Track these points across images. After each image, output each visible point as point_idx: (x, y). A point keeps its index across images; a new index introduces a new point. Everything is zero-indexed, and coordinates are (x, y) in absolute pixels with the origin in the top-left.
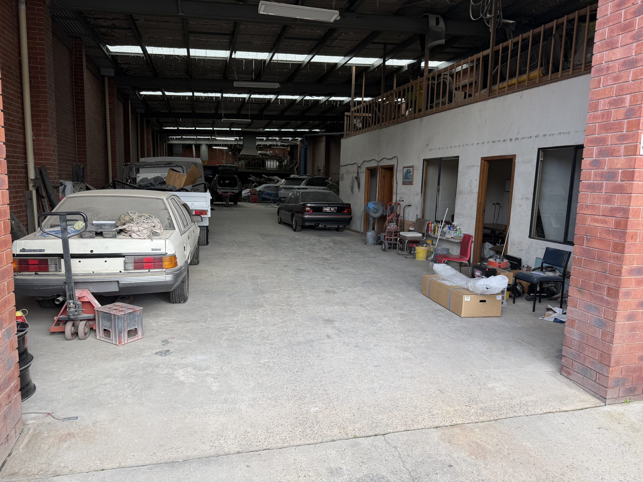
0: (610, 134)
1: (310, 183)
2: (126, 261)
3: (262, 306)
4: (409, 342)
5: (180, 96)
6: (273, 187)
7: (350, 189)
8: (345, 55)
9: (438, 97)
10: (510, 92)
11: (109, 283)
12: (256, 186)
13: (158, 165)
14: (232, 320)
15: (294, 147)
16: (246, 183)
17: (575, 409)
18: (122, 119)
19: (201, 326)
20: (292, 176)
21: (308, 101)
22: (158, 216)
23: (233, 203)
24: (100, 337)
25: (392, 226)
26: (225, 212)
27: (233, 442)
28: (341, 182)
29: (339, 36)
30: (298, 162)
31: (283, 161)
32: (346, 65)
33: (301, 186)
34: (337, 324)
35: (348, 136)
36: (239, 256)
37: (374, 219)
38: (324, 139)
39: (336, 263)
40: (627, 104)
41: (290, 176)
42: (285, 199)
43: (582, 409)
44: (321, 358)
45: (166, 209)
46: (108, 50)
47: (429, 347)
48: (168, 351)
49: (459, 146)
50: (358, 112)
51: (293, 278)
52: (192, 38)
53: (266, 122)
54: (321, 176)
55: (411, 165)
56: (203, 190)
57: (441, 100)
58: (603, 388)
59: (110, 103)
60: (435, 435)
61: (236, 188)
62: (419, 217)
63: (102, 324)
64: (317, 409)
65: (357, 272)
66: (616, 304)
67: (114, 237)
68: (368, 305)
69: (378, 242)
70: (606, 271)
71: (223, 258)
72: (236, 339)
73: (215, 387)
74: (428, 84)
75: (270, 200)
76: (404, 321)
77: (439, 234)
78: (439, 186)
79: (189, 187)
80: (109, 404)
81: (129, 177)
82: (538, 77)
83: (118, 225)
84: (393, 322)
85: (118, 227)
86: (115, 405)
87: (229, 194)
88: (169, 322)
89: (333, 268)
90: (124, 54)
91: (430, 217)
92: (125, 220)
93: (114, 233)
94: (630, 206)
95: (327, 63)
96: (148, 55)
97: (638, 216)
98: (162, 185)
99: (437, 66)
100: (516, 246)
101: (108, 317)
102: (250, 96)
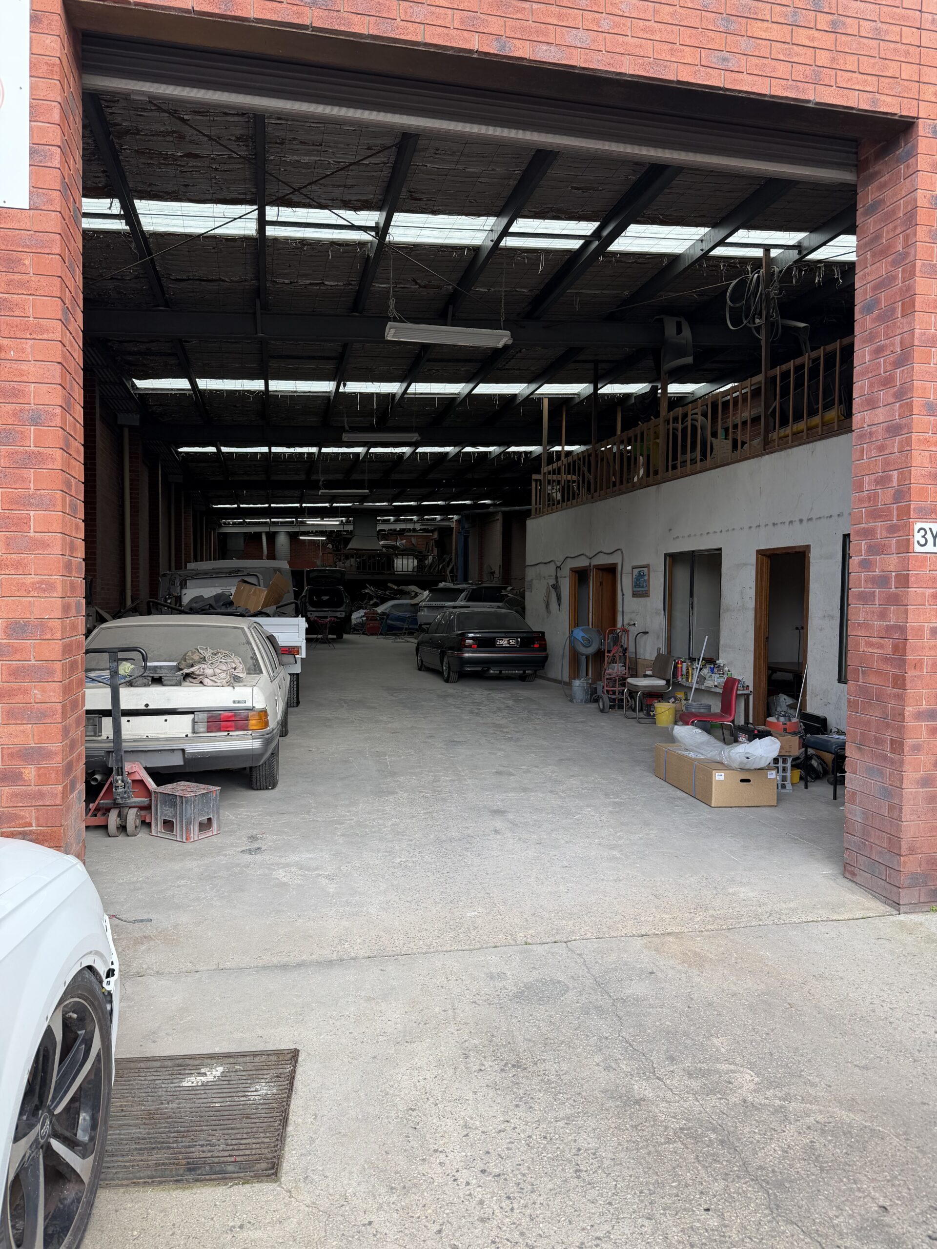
0: (879, 524)
1: (474, 597)
2: (196, 720)
3: (393, 793)
4: (620, 838)
5: (247, 453)
6: (407, 605)
7: (544, 606)
8: (529, 382)
9: (684, 452)
10: (796, 443)
11: (169, 752)
12: (376, 605)
13: (217, 573)
14: (349, 811)
15: (445, 532)
16: (358, 600)
17: (851, 918)
18: (147, 494)
19: (303, 819)
20: (442, 585)
21: (468, 454)
22: (237, 654)
23: (335, 637)
24: (157, 832)
25: (617, 669)
26: (325, 652)
27: (361, 947)
28: (527, 594)
29: (517, 353)
30: (454, 559)
31: (425, 557)
32: (531, 396)
33: (459, 603)
34: (510, 816)
35: (540, 513)
36: (353, 722)
37: (587, 657)
38: (500, 517)
39: (517, 732)
40: (895, 484)
41: (437, 585)
42: (428, 626)
43: (863, 918)
44: (483, 857)
45: (249, 643)
46: (134, 385)
47: (650, 845)
48: (259, 848)
49: (721, 531)
50: (554, 473)
51: (442, 754)
52: (274, 364)
53: (395, 491)
54: (496, 583)
55: (644, 563)
56: (294, 613)
57: (688, 456)
58: (895, 889)
59: (130, 471)
60: (639, 943)
61: (341, 609)
62: (663, 651)
63: (162, 813)
64: (476, 913)
65: (551, 744)
66: (902, 763)
67: (179, 684)
68: (563, 791)
69: (593, 697)
70: (887, 716)
71: (326, 726)
72: (357, 835)
73: (332, 889)
74: (668, 429)
75: (402, 629)
76: (617, 812)
77: (695, 681)
78: (693, 599)
79: (270, 610)
80: (189, 906)
81: (169, 594)
82: (836, 421)
83: (182, 667)
84: (600, 813)
85: (182, 669)
86: (198, 908)
87: (328, 619)
88: (253, 814)
89: (510, 739)
90: (159, 392)
91: (680, 651)
92: (193, 659)
93: (178, 678)
94: (907, 623)
95: (499, 395)
96: (200, 391)
97: (921, 636)
98: (227, 607)
99: (693, 391)
100: (818, 697)
101: (172, 800)
102: (369, 449)
